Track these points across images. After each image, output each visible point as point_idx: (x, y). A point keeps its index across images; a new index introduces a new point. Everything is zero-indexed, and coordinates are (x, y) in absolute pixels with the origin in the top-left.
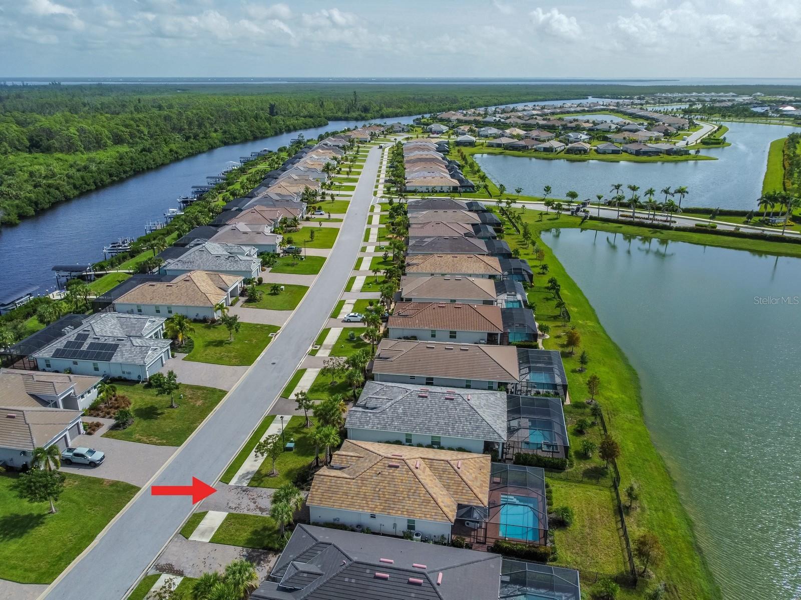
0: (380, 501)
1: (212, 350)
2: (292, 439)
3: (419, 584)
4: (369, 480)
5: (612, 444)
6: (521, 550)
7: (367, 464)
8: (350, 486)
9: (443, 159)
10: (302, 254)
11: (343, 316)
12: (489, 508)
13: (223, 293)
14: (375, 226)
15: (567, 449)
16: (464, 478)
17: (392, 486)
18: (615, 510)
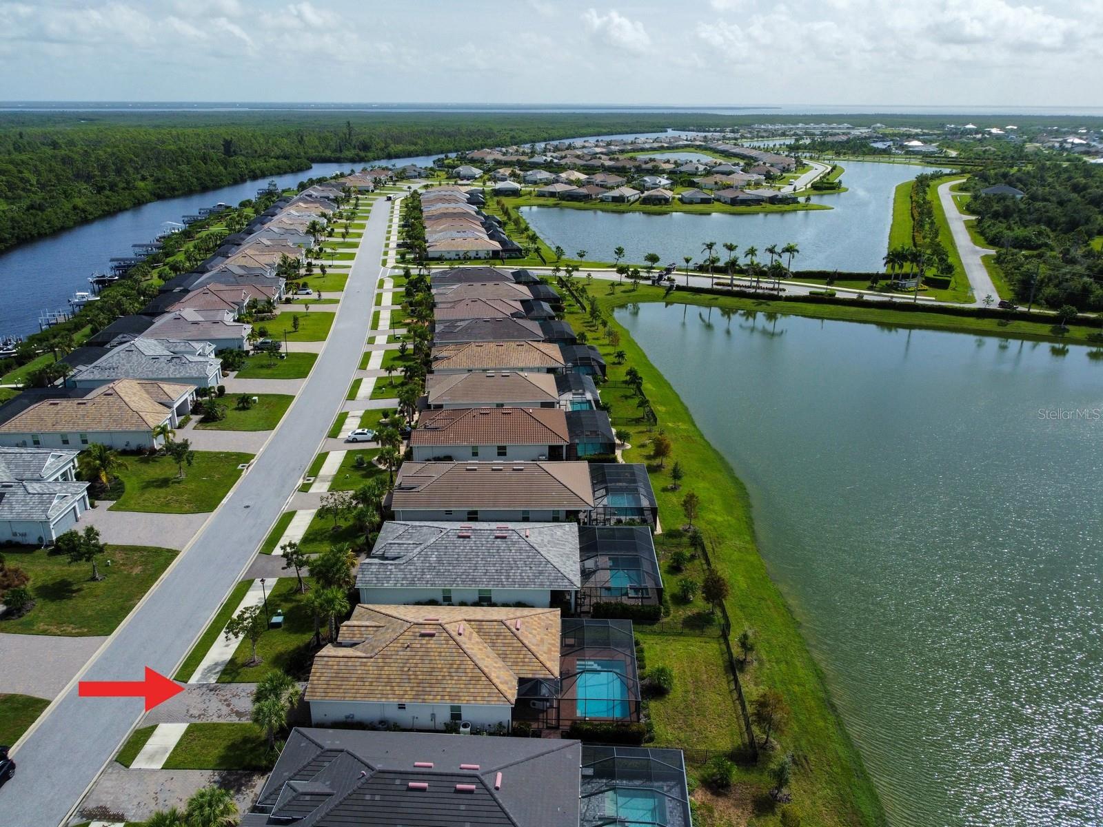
0: (411, 685)
1: (152, 494)
2: (279, 611)
3: (470, 792)
4: (394, 657)
5: (718, 581)
6: (607, 732)
7: (390, 635)
8: (366, 668)
9: (478, 213)
10: (282, 350)
11: (345, 434)
12: (562, 680)
13: (166, 410)
14: (386, 308)
15: (660, 592)
16: (526, 642)
17: (427, 662)
18: (725, 667)
